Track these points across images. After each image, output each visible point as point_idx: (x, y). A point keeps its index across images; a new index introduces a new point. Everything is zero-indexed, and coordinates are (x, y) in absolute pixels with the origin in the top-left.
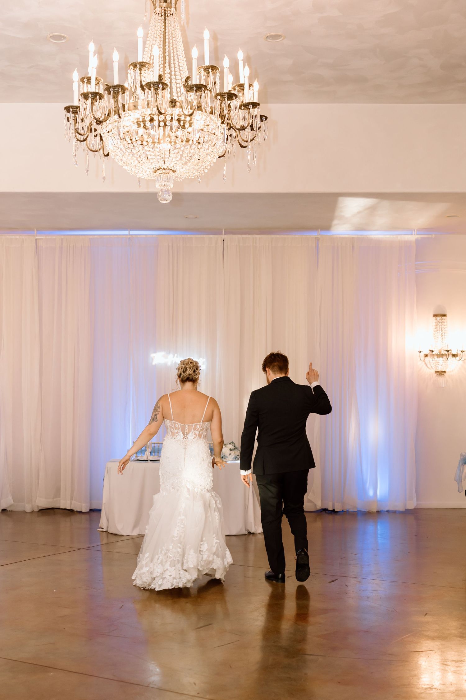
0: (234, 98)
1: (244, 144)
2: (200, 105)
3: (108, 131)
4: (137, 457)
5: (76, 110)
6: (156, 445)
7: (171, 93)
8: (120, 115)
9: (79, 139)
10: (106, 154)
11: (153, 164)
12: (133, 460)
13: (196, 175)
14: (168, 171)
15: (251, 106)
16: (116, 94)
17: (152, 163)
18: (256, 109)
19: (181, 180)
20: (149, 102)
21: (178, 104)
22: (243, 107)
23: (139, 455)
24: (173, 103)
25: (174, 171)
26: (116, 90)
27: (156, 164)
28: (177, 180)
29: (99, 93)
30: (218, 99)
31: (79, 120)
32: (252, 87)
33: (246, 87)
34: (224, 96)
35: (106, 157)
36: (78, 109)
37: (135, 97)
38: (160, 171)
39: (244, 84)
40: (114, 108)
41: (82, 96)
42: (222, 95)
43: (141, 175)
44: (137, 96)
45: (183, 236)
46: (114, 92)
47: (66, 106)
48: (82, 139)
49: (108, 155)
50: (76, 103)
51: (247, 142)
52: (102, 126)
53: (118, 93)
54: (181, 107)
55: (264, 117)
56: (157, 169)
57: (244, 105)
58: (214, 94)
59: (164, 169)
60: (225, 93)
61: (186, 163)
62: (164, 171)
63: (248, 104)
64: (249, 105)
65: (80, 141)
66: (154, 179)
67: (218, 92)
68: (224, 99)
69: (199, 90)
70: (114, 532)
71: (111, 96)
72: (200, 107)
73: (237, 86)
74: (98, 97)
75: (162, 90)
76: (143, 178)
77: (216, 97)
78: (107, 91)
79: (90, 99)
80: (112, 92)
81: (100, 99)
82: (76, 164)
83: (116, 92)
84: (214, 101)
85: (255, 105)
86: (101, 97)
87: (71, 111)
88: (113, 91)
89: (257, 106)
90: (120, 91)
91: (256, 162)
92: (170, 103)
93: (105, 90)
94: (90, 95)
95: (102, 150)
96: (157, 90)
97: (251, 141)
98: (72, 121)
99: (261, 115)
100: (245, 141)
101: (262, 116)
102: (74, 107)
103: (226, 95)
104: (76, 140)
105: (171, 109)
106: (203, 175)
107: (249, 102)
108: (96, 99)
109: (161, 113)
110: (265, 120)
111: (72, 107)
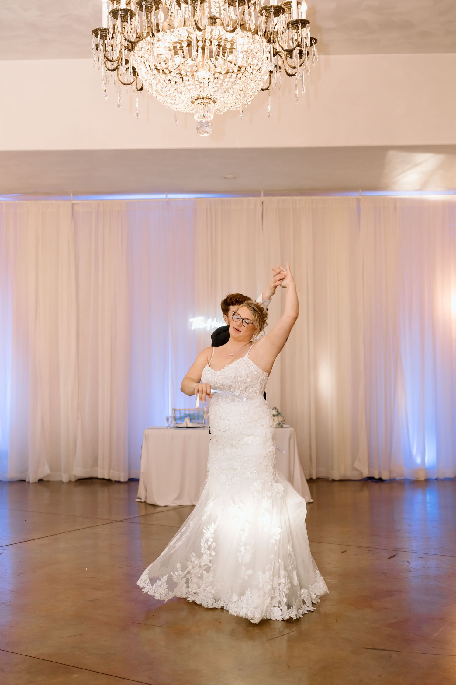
0: (281, 11)
1: (291, 71)
2: (243, 23)
3: (140, 57)
4: (176, 424)
5: (105, 33)
6: (196, 412)
7: (210, 7)
8: (154, 32)
9: (110, 68)
10: (139, 88)
11: (191, 91)
12: (172, 427)
13: (237, 107)
14: (207, 101)
15: (300, 25)
16: (149, 9)
17: (189, 90)
18: (305, 29)
19: (222, 113)
20: (186, 20)
21: (218, 20)
22: (290, 25)
23: (179, 422)
24: (213, 20)
25: (214, 102)
26: (148, 4)
27: (194, 92)
28: (217, 113)
29: (130, 10)
30: (264, 15)
31: (109, 48)
32: (300, 5)
33: (294, 4)
34: (270, 11)
35: (140, 91)
36: (108, 31)
37: (170, 16)
38: (198, 101)
39: (292, 1)
40: (147, 27)
41: (111, 13)
42: (267, 9)
43: (178, 106)
44: (172, 14)
45: (222, 199)
46: (147, 8)
47: (94, 29)
48: (113, 68)
49: (141, 89)
50: (105, 26)
51: (295, 68)
52: (134, 53)
53: (151, 7)
54: (222, 25)
55: (313, 40)
56: (196, 99)
57: (291, 22)
58: (258, 9)
59: (203, 98)
60: (271, 7)
61: (227, 91)
62: (203, 101)
63: (297, 21)
64: (297, 23)
65: (110, 70)
66: (191, 112)
67: (263, 6)
68: (270, 14)
69: (242, 3)
70: (153, 503)
71: (144, 13)
72: (243, 25)
73: (283, 4)
74: (129, 14)
75: (201, 3)
76: (180, 110)
77: (261, 12)
78: (139, 5)
79: (119, 19)
80: (144, 7)
81: (132, 18)
82: (106, 96)
83: (149, 7)
84: (259, 16)
85: (304, 23)
86: (132, 15)
87: (100, 34)
88: (145, 5)
89: (306, 24)
90: (153, 5)
91: (305, 90)
92: (210, 19)
93: (136, 5)
94: (120, 12)
95: (134, 83)
96: (195, 3)
97: (300, 66)
98: (101, 48)
99: (310, 37)
100: (292, 68)
101: (311, 39)
102: (103, 29)
103: (272, 8)
104: (106, 69)
105: (210, 27)
106: (246, 107)
107: (298, 20)
108: (127, 17)
109: (199, 29)
110: (315, 43)
111: (100, 29)
